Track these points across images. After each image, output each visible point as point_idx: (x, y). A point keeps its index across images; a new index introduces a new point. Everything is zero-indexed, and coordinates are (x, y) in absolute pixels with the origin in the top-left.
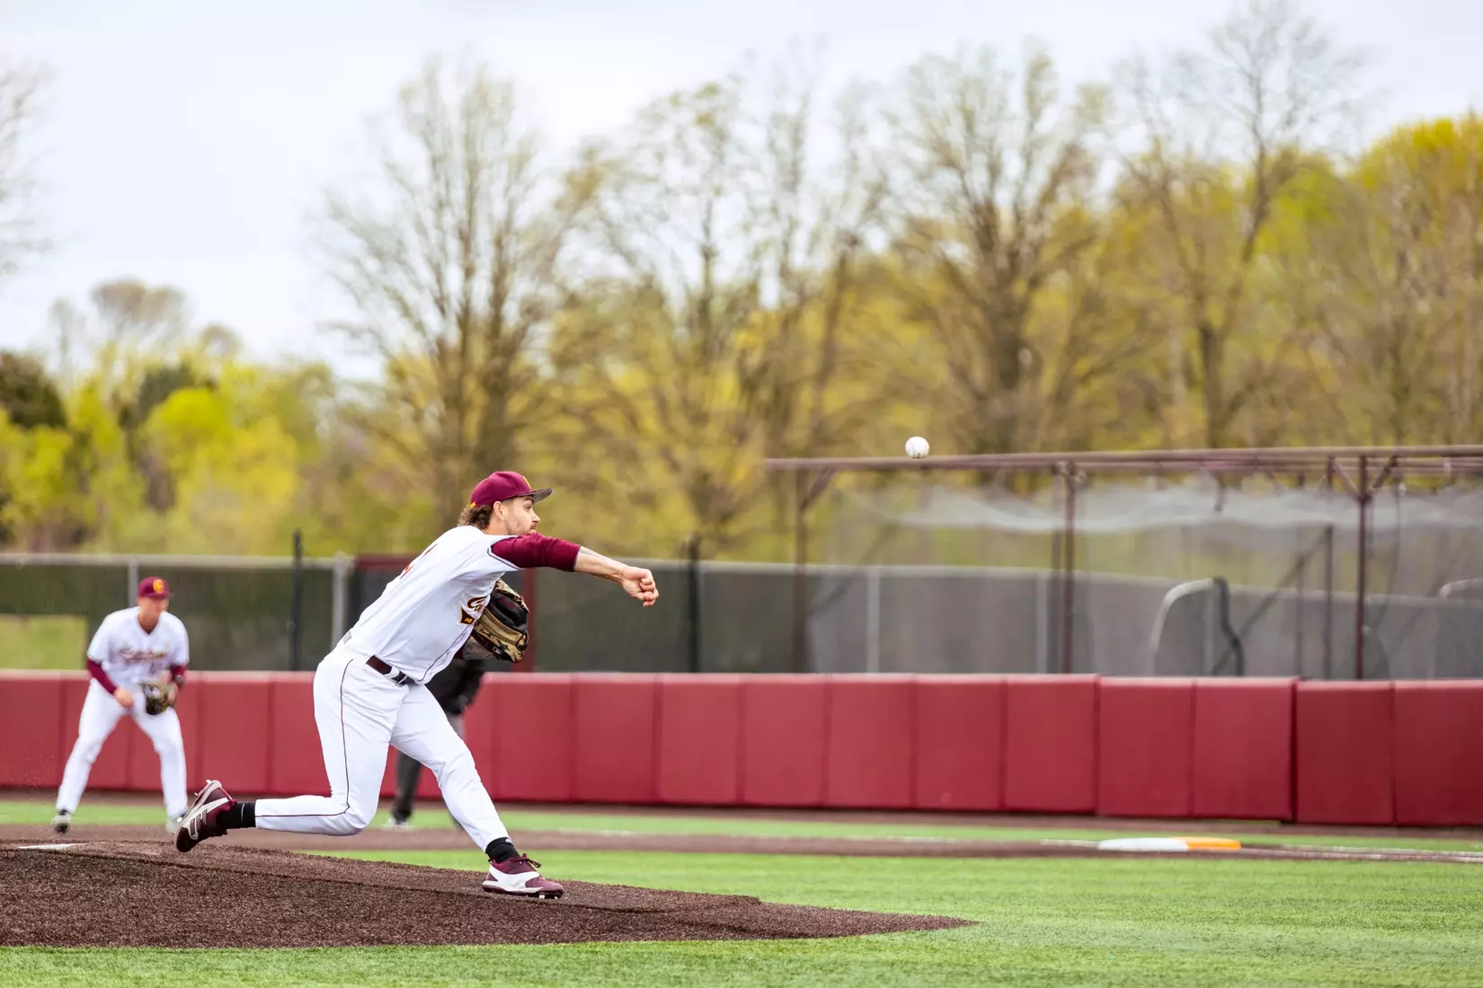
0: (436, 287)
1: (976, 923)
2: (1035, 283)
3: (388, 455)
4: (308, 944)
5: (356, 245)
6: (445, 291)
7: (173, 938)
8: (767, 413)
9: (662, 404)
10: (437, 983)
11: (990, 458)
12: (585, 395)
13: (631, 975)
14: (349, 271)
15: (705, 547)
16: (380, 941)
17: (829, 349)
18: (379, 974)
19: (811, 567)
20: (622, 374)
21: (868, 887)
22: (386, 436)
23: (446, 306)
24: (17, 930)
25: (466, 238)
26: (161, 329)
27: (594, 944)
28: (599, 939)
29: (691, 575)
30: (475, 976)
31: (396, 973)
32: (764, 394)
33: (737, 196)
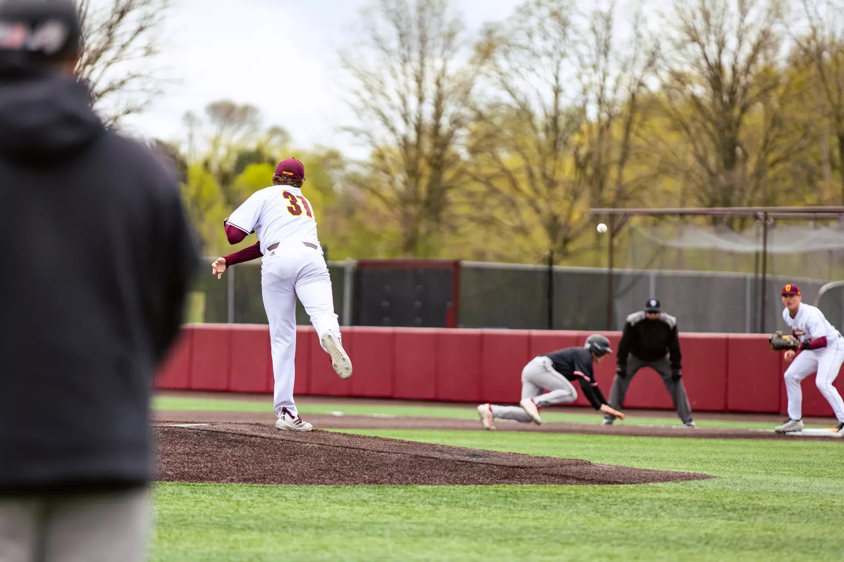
0: (402, 108)
1: (716, 477)
2: (744, 109)
3: (376, 203)
4: (334, 483)
5: (358, 84)
6: (408, 110)
7: (258, 479)
8: (591, 183)
9: (531, 175)
10: (407, 507)
11: (718, 209)
12: (487, 171)
13: (518, 504)
14: (353, 98)
15: (556, 257)
16: (375, 482)
17: (626, 146)
18: (375, 501)
19: (616, 270)
20: (508, 158)
21: (652, 454)
22: (374, 192)
23: (408, 119)
24: (170, 473)
25: (419, 81)
26: (245, 129)
27: (496, 486)
28: (500, 483)
29: (550, 273)
30: (429, 503)
31: (385, 501)
32: (589, 171)
33: (575, 59)
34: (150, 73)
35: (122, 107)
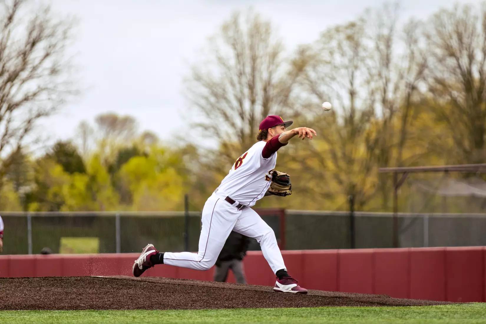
0: (239, 108)
5: (205, 91)
6: (244, 109)
8: (378, 160)
9: (335, 156)
12: (302, 153)
14: (203, 102)
17: (404, 133)
20: (318, 145)
23: (244, 116)
25: (252, 87)
32: (377, 152)
33: (364, 69)
34: (55, 87)
35: (35, 112)
